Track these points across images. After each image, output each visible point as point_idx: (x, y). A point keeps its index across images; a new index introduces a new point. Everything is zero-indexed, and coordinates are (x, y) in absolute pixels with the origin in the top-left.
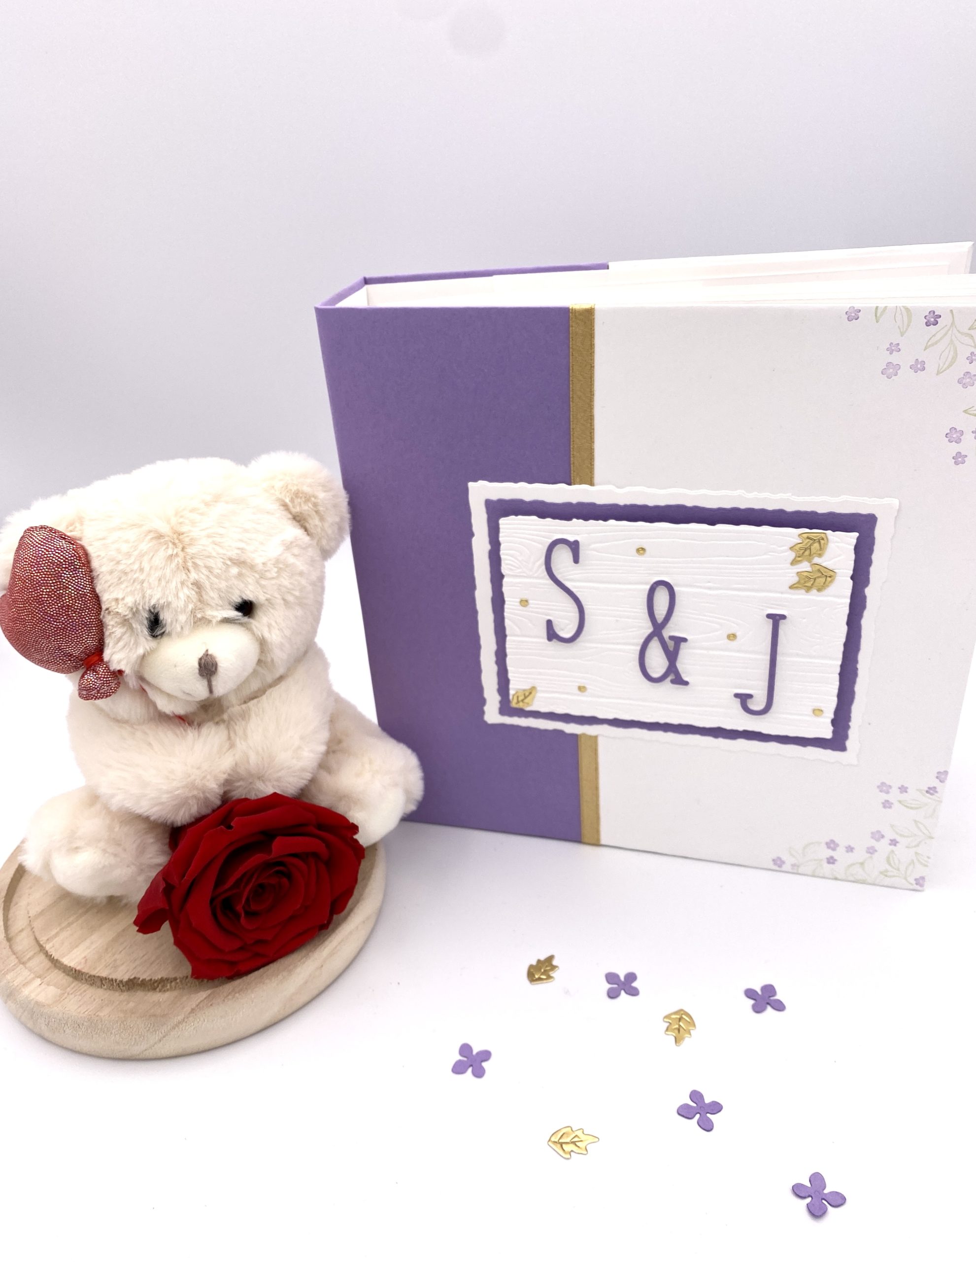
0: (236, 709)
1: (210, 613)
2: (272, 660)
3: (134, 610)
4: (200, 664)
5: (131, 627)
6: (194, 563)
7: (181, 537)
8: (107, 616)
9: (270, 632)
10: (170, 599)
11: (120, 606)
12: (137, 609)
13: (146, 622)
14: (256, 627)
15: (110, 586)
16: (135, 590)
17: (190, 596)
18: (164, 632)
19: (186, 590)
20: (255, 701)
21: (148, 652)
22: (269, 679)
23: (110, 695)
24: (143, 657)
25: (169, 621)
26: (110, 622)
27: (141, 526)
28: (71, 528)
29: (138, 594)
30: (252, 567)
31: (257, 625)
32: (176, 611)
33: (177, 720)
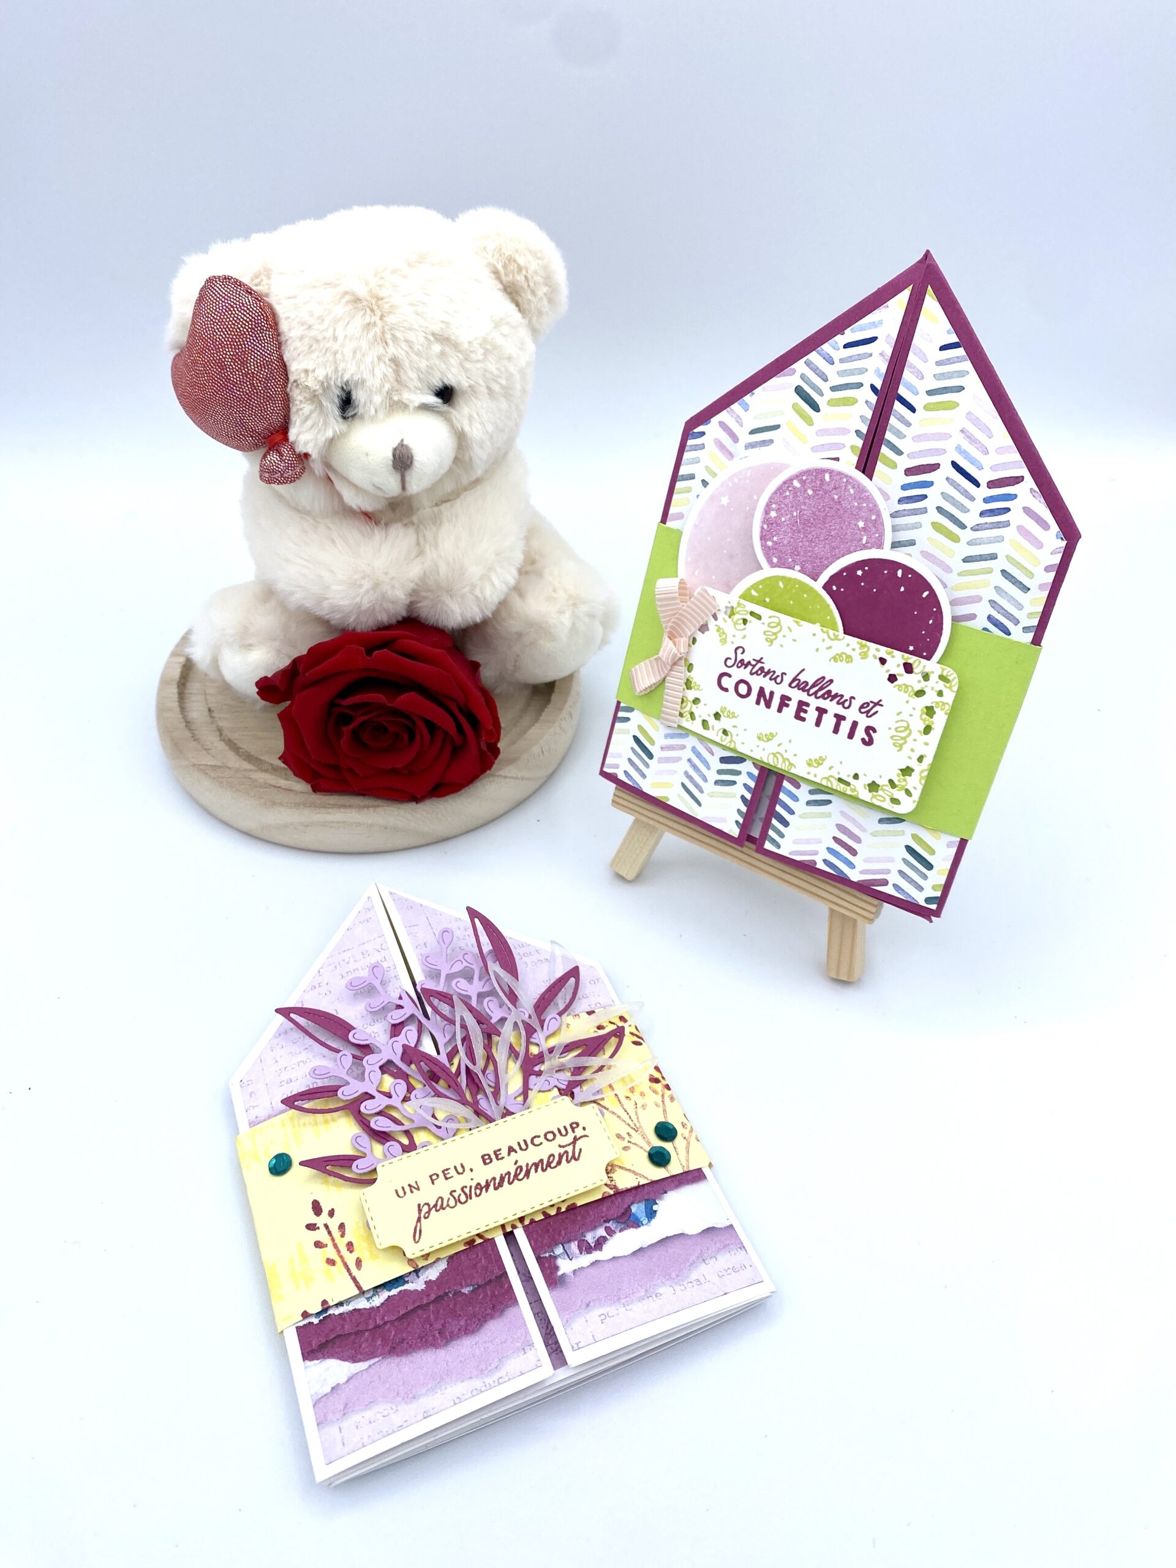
0: (426, 511)
1: (405, 396)
2: (471, 459)
3: (326, 384)
4: (394, 455)
5: (321, 405)
6: (393, 335)
7: (380, 302)
8: (294, 388)
9: (470, 425)
10: (365, 376)
11: (309, 379)
12: (329, 384)
13: (337, 400)
14: (456, 418)
15: (299, 355)
16: (327, 361)
17: (387, 373)
18: (355, 414)
19: (382, 365)
20: (448, 504)
21: (338, 436)
22: (465, 481)
23: (294, 481)
24: (331, 442)
25: (363, 401)
26: (297, 396)
27: (336, 286)
28: (256, 281)
29: (330, 367)
30: (456, 346)
31: (458, 416)
32: (371, 391)
33: (362, 517)
